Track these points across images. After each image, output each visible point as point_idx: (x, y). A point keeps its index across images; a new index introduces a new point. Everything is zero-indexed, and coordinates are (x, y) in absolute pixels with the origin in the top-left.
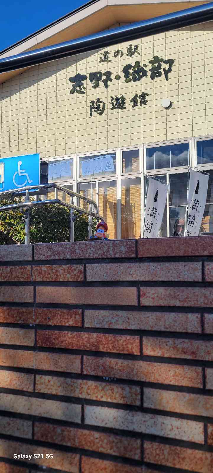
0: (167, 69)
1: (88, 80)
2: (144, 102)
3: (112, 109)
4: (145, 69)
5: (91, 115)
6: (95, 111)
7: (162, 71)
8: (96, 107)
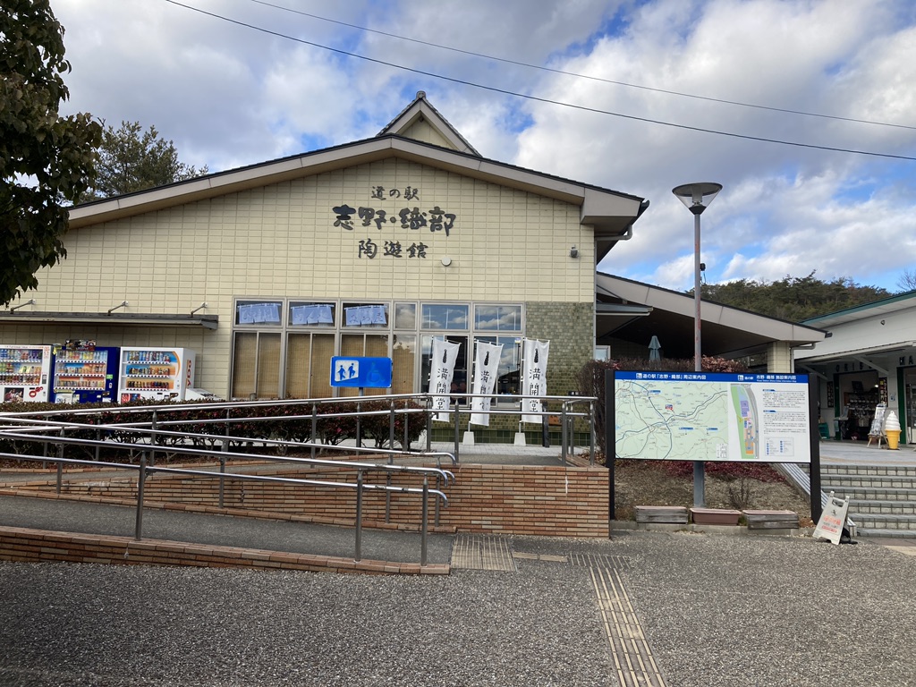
0: (448, 223)
1: (357, 214)
2: (422, 254)
3: (385, 254)
5: (360, 256)
6: (365, 253)
7: (443, 224)
8: (367, 248)
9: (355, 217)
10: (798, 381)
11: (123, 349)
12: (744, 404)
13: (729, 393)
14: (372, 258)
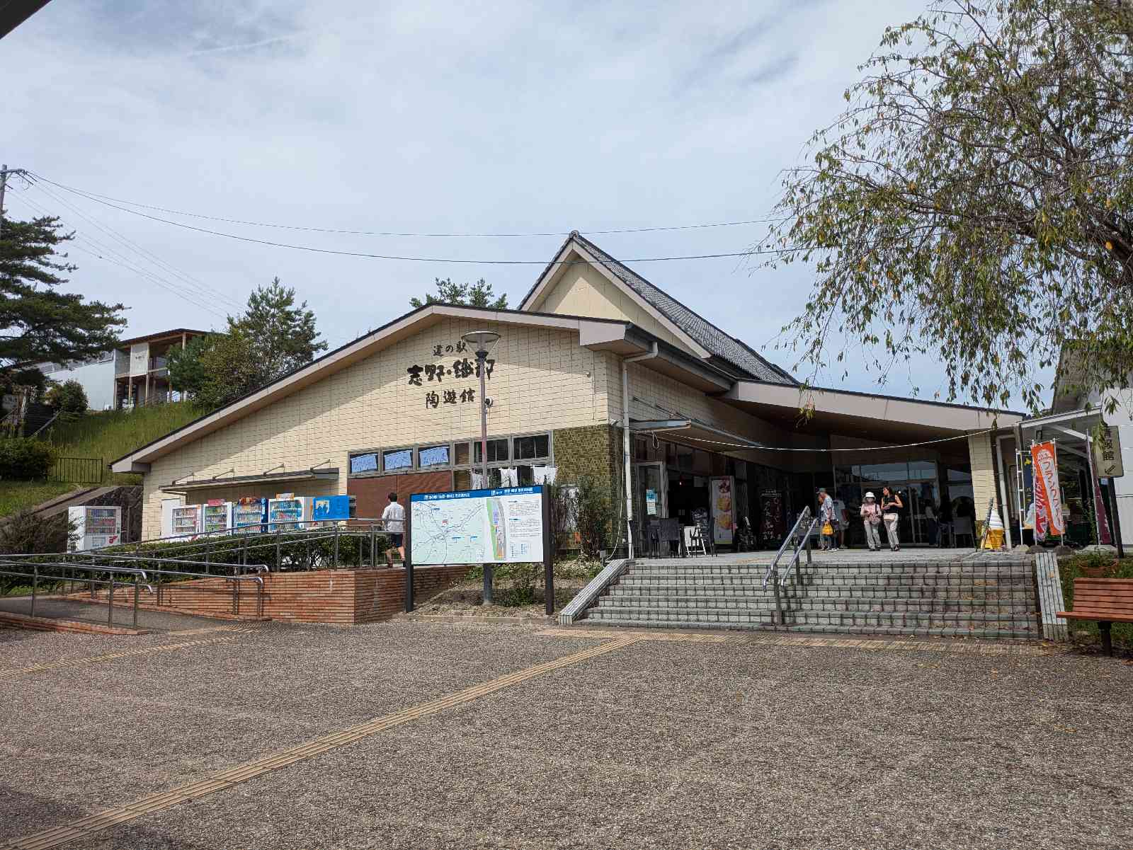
0: (489, 369)
1: (424, 372)
2: (471, 398)
3: (445, 403)
4: (472, 366)
5: (427, 407)
6: (430, 403)
7: (485, 369)
8: (432, 400)
9: (422, 374)
10: (535, 493)
11: (270, 500)
12: (496, 515)
13: (485, 506)
14: (435, 407)
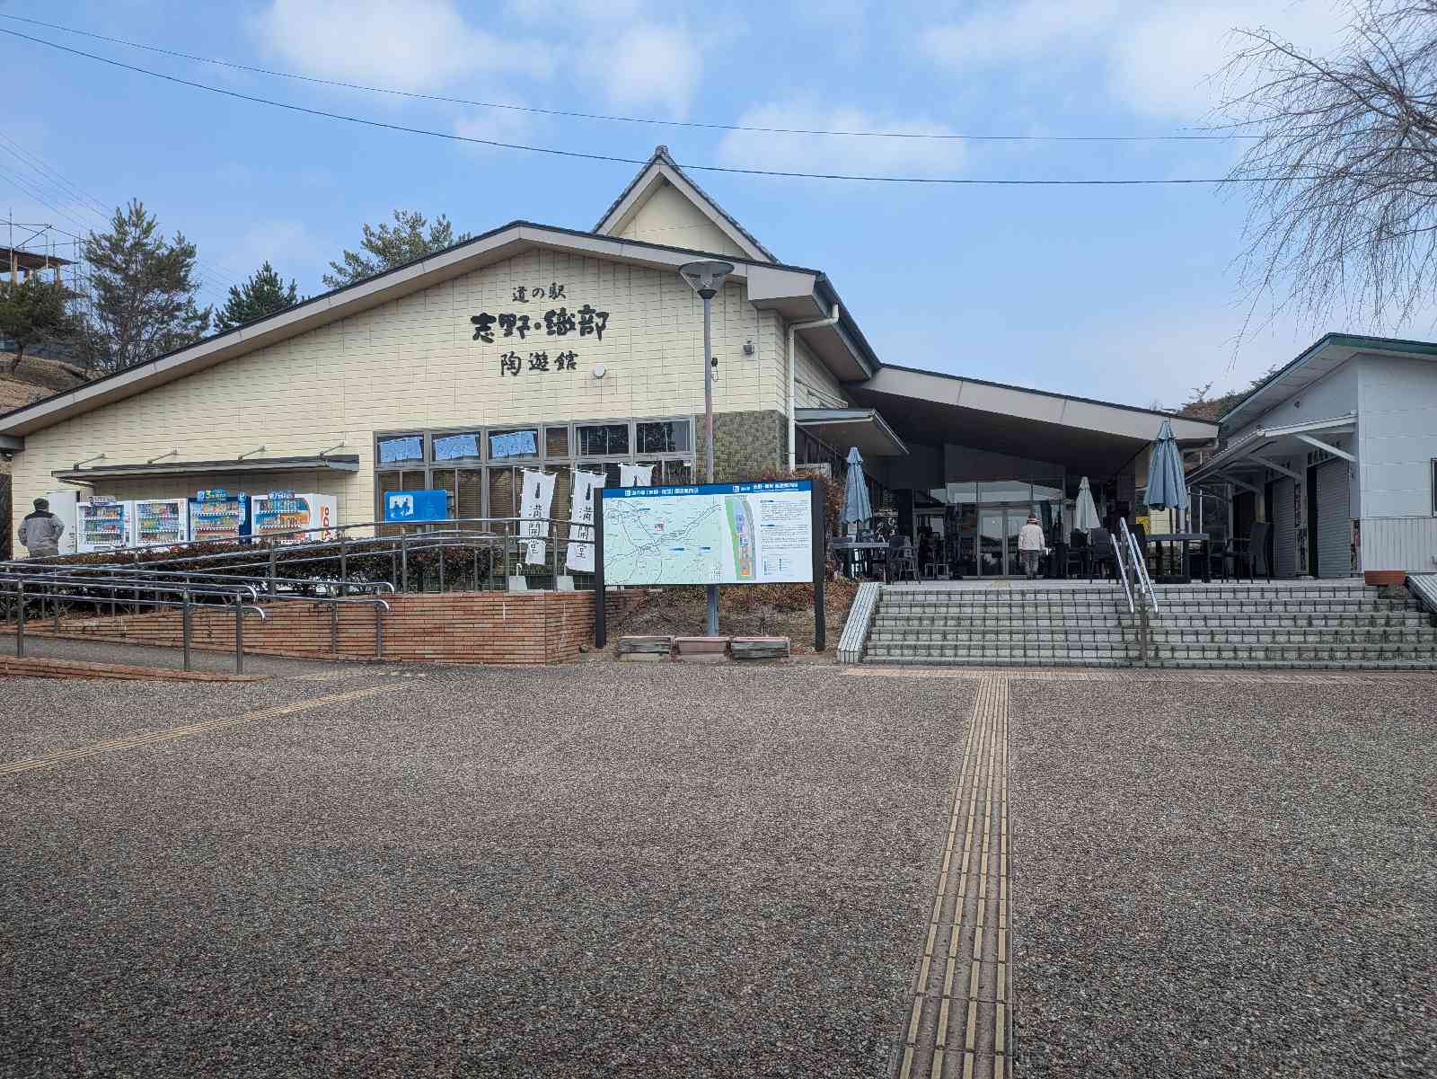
0: (600, 325)
1: (497, 323)
2: (572, 365)
3: (531, 369)
4: (573, 320)
5: (503, 374)
6: (508, 369)
7: (593, 325)
8: (510, 364)
9: (495, 327)
10: (800, 489)
11: (253, 498)
12: (740, 518)
13: (723, 507)
14: (515, 374)
